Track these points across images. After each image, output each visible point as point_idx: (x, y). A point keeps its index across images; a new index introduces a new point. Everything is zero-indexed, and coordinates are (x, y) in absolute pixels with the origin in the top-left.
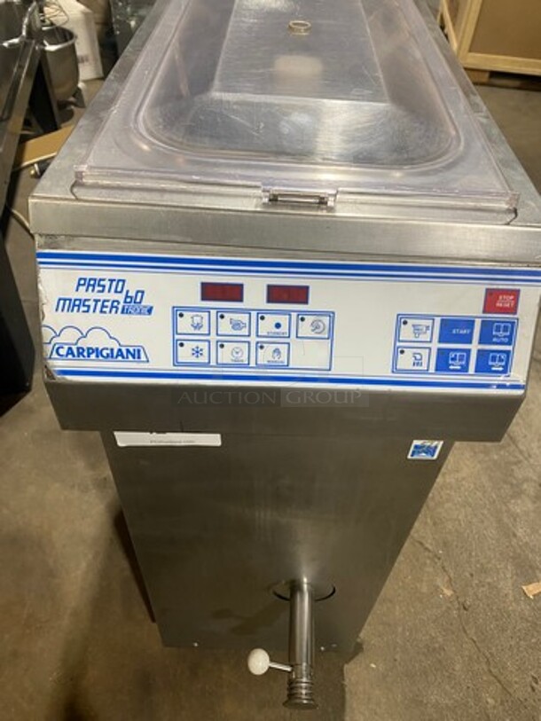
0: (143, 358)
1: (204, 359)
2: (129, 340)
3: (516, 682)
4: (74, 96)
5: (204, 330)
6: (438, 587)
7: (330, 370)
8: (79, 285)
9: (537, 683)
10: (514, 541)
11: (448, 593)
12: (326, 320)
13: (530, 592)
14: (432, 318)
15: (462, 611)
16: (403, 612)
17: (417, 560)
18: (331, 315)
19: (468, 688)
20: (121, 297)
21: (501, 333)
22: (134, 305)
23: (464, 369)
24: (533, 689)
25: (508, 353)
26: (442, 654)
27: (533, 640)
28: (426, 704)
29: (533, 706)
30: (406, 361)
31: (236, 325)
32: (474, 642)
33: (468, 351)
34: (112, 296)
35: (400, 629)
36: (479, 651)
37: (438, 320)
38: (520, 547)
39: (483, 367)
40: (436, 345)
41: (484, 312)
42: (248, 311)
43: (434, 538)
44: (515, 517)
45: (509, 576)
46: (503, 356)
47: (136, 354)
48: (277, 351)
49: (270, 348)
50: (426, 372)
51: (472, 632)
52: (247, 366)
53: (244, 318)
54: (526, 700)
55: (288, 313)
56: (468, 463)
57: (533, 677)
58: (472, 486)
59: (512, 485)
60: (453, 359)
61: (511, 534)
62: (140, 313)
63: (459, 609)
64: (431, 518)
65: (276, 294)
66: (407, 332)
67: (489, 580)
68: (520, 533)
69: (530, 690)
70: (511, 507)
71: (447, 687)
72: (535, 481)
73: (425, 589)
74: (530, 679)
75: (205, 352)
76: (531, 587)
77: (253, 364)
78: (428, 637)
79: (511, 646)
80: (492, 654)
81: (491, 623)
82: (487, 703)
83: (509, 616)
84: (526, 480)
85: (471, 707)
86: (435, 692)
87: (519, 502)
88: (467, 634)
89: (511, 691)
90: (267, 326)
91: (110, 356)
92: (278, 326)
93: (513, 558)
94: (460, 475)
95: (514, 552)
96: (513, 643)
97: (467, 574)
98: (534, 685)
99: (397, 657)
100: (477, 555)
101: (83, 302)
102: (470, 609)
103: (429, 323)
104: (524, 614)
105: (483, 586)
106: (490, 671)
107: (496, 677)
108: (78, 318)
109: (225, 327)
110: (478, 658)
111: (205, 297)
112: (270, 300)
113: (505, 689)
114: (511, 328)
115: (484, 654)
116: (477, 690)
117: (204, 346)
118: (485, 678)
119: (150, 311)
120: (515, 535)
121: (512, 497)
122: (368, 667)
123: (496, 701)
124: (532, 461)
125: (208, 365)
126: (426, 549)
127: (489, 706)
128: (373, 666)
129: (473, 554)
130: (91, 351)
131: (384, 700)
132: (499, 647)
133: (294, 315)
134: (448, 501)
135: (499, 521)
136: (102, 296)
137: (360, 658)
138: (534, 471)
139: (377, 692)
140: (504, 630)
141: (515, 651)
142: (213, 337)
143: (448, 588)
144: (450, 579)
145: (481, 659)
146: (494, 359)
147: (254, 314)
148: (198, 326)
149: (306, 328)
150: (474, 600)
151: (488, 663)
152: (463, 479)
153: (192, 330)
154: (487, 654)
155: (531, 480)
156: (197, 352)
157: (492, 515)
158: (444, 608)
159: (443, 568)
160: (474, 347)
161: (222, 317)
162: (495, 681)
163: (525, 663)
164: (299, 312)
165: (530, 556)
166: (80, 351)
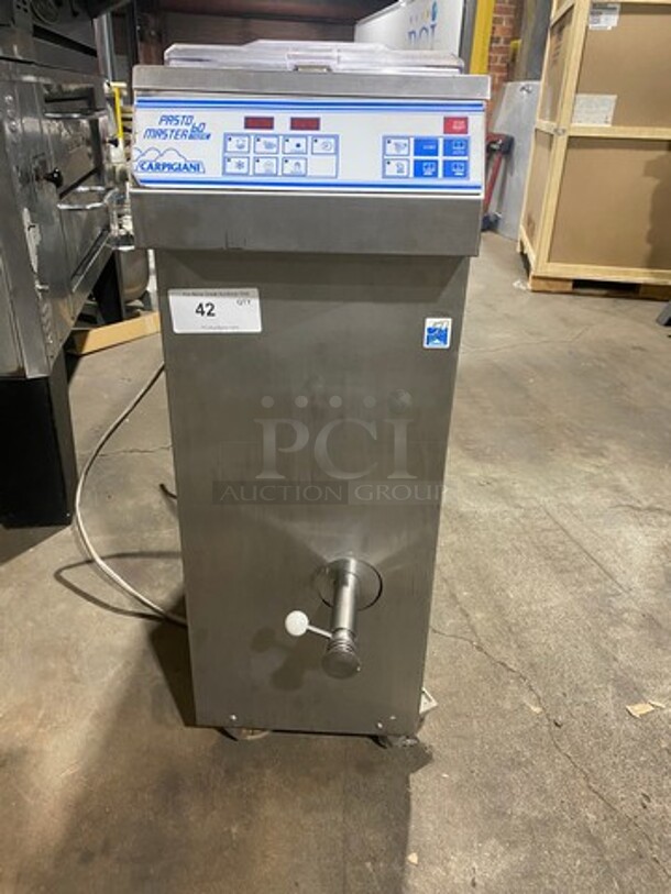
0: (201, 170)
1: (244, 170)
2: (192, 158)
3: (622, 799)
4: (141, 299)
5: (246, 149)
6: (524, 704)
7: (336, 177)
8: (162, 120)
9: (649, 801)
10: (615, 665)
11: (537, 710)
12: (332, 141)
13: (636, 711)
14: (408, 138)
15: (554, 728)
16: (483, 727)
17: (499, 678)
18: (336, 137)
19: (562, 802)
20: (189, 128)
21: (458, 148)
22: (198, 133)
23: (435, 175)
24: (645, 807)
25: (465, 162)
26: (530, 768)
27: (642, 759)
28: (510, 816)
29: (646, 824)
30: (392, 170)
31: (269, 146)
32: (569, 757)
33: (436, 162)
34: (184, 127)
35: (478, 742)
36: (576, 766)
37: (412, 140)
38: (622, 670)
39: (448, 173)
40: (412, 158)
41: (445, 132)
42: (277, 136)
43: (519, 660)
44: (615, 644)
45: (609, 695)
46: (463, 165)
47: (196, 167)
48: (298, 164)
49: (292, 162)
50: (407, 177)
51: (566, 748)
52: (276, 175)
53: (274, 140)
54: (636, 817)
55: (306, 137)
56: (557, 594)
57: (644, 795)
58: (563, 615)
59: (610, 614)
60: (426, 167)
61: (611, 659)
62: (202, 138)
63: (549, 726)
64: (516, 642)
65: (297, 124)
66: (391, 148)
67: (586, 700)
68: (621, 657)
69: (640, 807)
70: (609, 633)
71: (537, 800)
72: (637, 612)
73: (508, 706)
74: (641, 796)
75: (246, 165)
76: (637, 707)
77: (280, 174)
78: (512, 751)
79: (614, 763)
80: (591, 771)
81: (589, 740)
82: (587, 817)
83: (611, 734)
84: (627, 610)
85: (566, 821)
86: (522, 803)
87: (619, 629)
88: (560, 751)
89: (617, 807)
90: (291, 146)
91: (179, 169)
92: (298, 145)
93: (615, 681)
94: (549, 604)
95: (616, 675)
96: (617, 761)
97: (560, 694)
98: (645, 802)
99: (475, 769)
100: (570, 676)
101: (163, 132)
102: (563, 727)
103: (406, 141)
104: (630, 734)
105: (578, 705)
106: (590, 787)
107: (596, 793)
108: (158, 142)
109: (260, 147)
110: (575, 773)
111: (247, 127)
112: (293, 128)
113: (610, 805)
114: (465, 144)
115: (582, 770)
116: (574, 804)
117: (245, 161)
118: (583, 793)
119: (208, 137)
120: (615, 659)
121: (611, 624)
122: (438, 776)
123: (598, 817)
124: (633, 594)
125: (247, 175)
126: (511, 670)
127: (589, 822)
128: (445, 776)
129: (566, 675)
130: (164, 165)
131: (458, 810)
132: (601, 765)
133: (310, 138)
134: (535, 626)
135: (597, 646)
136: (176, 128)
137: (428, 767)
138: (636, 603)
139: (449, 801)
140: (605, 748)
141: (620, 767)
142: (252, 155)
143: (536, 705)
144: (539, 698)
145: (578, 775)
146: (456, 167)
147: (281, 138)
148: (241, 147)
149: (318, 147)
150: (567, 717)
151: (587, 778)
152: (552, 608)
153: (236, 149)
154: (585, 770)
155: (633, 610)
156: (240, 165)
157: (587, 640)
158: (532, 724)
159: (530, 687)
160: (440, 158)
161: (258, 140)
162: (597, 797)
163: (632, 779)
164: (314, 136)
165: (635, 679)
166: (158, 166)
